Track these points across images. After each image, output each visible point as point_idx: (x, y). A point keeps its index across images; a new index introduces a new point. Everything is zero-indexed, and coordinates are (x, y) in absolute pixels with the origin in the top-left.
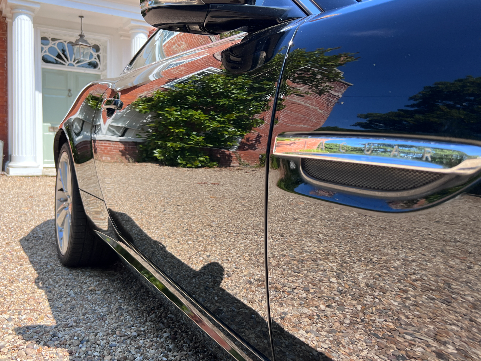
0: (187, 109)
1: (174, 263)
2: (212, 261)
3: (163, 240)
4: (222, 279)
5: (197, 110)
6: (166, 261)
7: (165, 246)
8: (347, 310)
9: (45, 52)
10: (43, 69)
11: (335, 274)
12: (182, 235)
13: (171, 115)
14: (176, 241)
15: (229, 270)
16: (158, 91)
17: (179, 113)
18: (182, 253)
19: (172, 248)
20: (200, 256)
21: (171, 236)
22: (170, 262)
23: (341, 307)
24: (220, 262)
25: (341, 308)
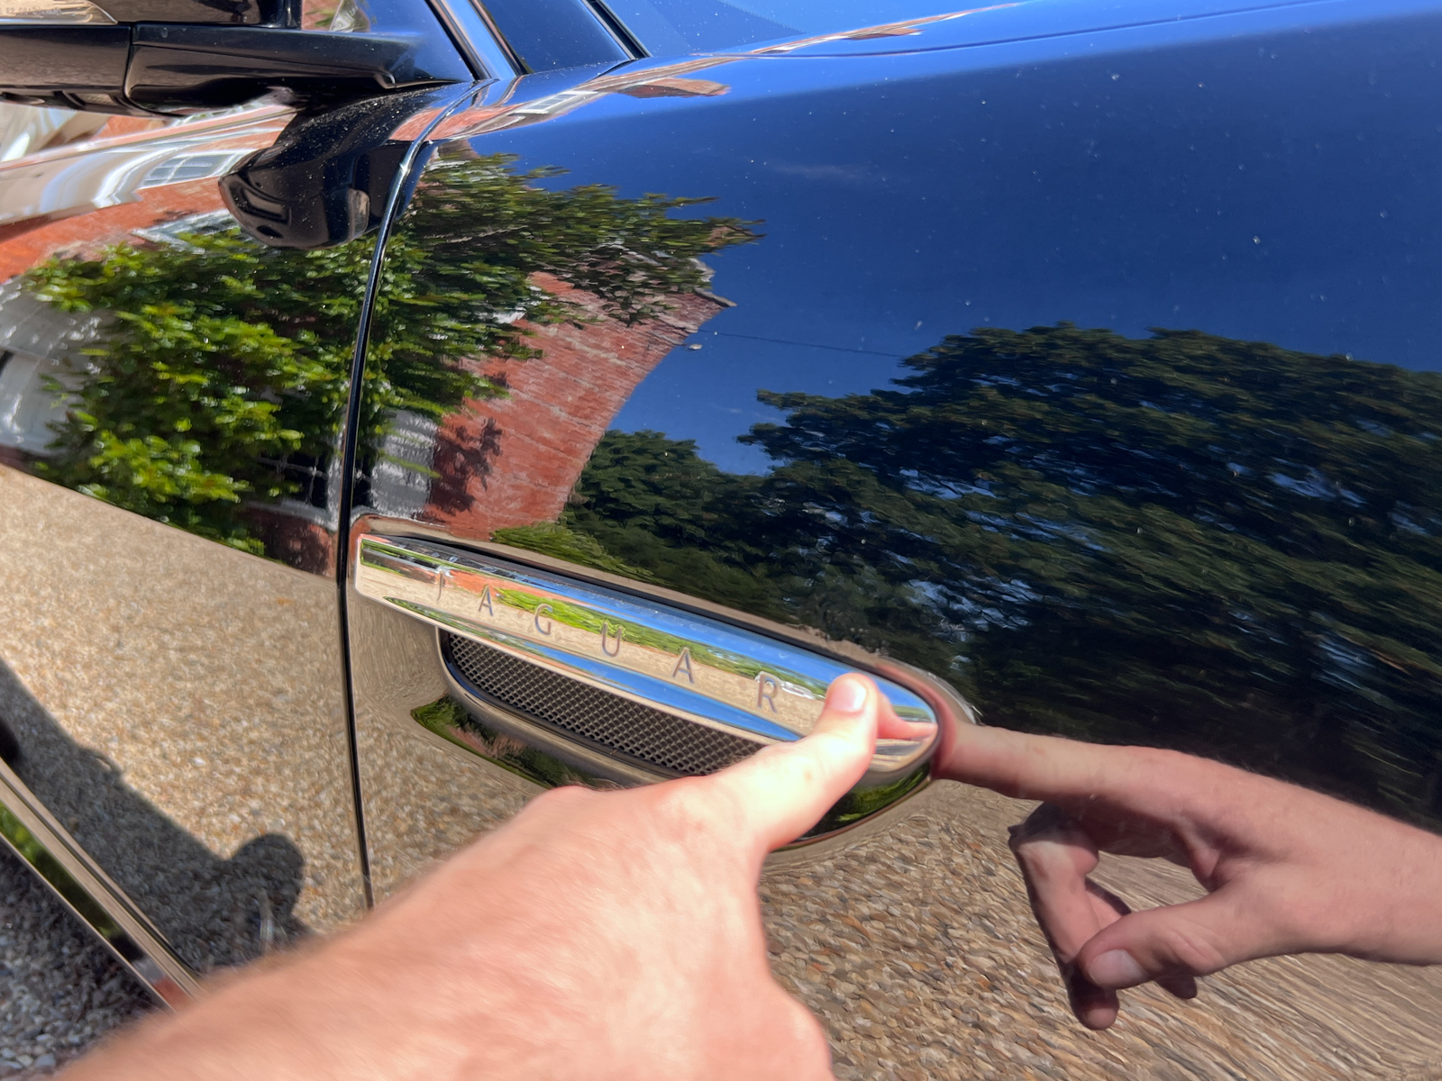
0: (222, 315)
1: (148, 830)
2: (269, 829)
3: (114, 745)
4: (298, 892)
5: (254, 321)
6: (122, 821)
7: (121, 767)
12: (174, 735)
13: (165, 328)
14: (157, 750)
15: (317, 863)
16: (123, 246)
17: (188, 326)
18: (177, 795)
19: (144, 777)
20: (231, 810)
21: (142, 733)
22: (133, 827)
24: (291, 835)
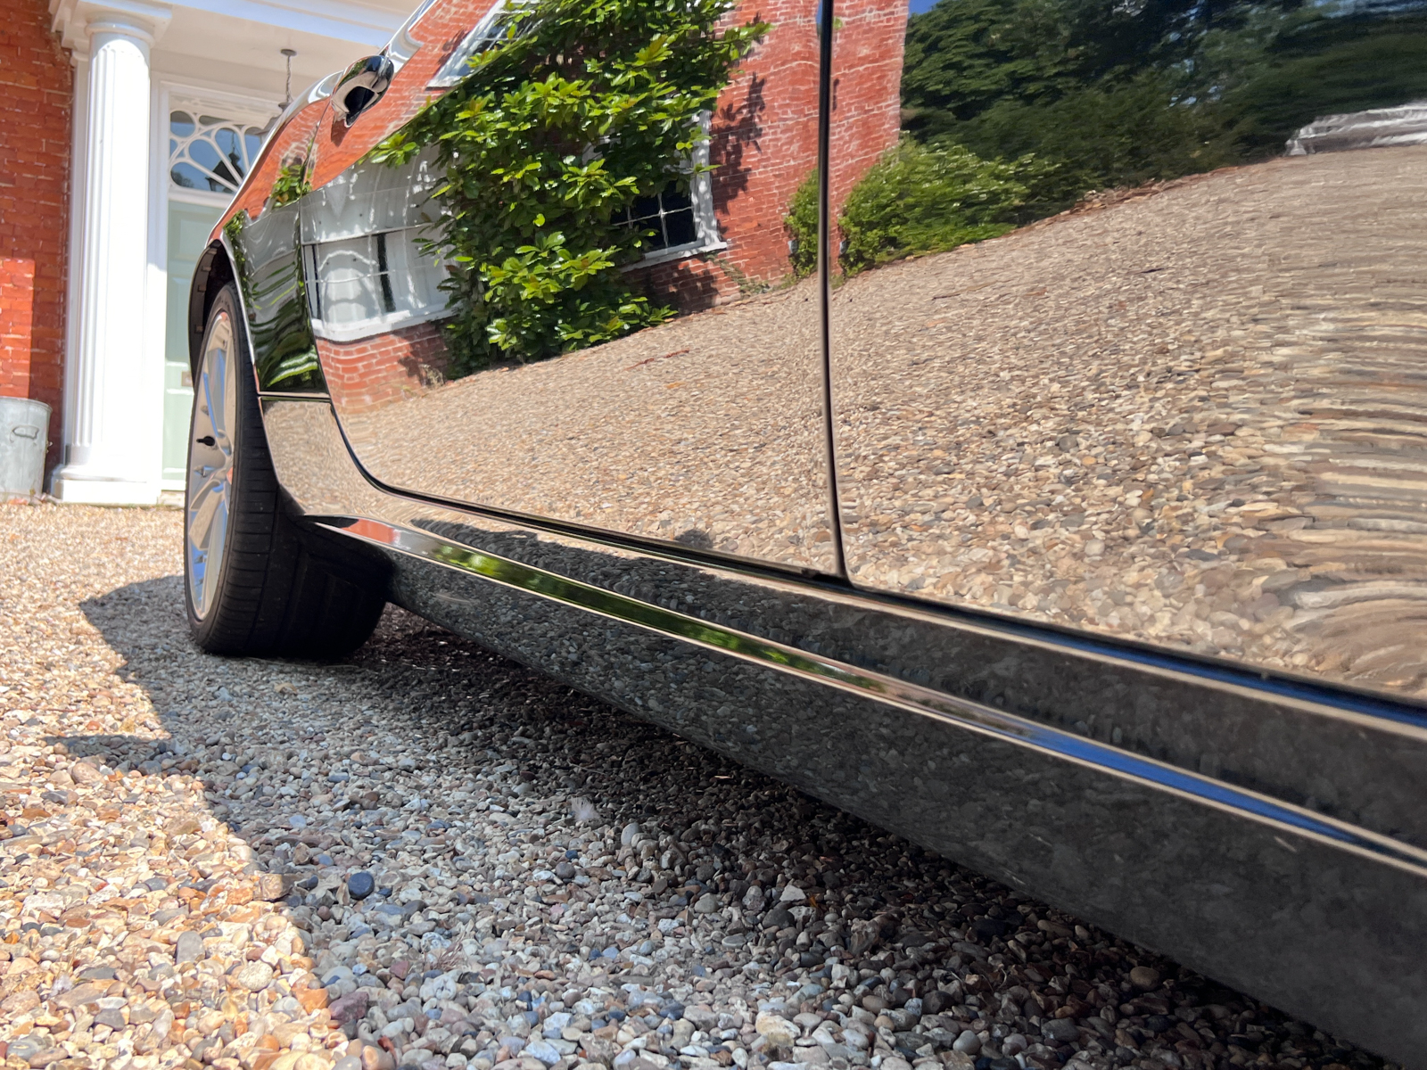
8: (1094, 519)
9: (181, 154)
10: (171, 202)
11: (1049, 444)
23: (1074, 515)
25: (1075, 518)
